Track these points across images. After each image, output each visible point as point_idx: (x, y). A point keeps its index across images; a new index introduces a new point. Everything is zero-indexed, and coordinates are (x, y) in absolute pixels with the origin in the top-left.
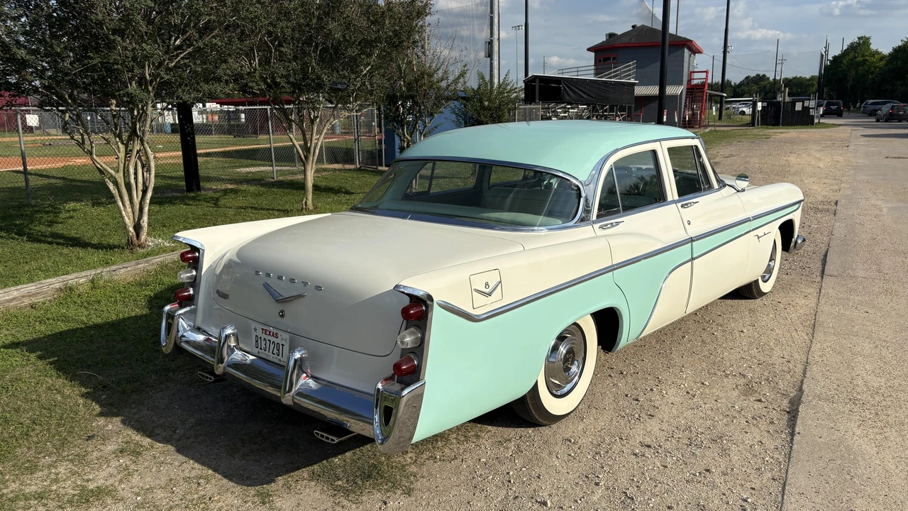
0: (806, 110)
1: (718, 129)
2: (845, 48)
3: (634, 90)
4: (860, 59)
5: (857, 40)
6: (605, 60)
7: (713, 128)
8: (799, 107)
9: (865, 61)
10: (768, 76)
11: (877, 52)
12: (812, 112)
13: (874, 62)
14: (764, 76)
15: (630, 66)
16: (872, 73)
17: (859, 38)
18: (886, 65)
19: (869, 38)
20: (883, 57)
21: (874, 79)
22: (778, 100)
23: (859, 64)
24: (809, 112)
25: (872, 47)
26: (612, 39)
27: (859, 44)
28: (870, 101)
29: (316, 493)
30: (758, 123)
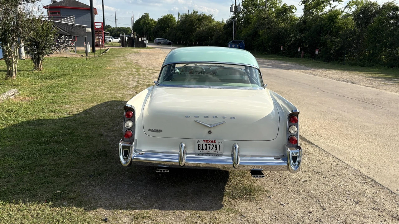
1: (113, 48)
2: (140, 17)
3: (86, 29)
4: (147, 22)
5: (144, 14)
6: (54, 13)
7: (111, 48)
8: (140, 40)
9: (149, 23)
11: (152, 20)
13: (152, 23)
15: (72, 17)
16: (152, 28)
17: (145, 14)
18: (157, 25)
19: (148, 14)
20: (155, 22)
21: (153, 30)
23: (147, 24)
24: (144, 42)
25: (150, 17)
26: (55, 3)
27: (145, 16)
28: (158, 39)
29: (244, 203)
30: (126, 46)
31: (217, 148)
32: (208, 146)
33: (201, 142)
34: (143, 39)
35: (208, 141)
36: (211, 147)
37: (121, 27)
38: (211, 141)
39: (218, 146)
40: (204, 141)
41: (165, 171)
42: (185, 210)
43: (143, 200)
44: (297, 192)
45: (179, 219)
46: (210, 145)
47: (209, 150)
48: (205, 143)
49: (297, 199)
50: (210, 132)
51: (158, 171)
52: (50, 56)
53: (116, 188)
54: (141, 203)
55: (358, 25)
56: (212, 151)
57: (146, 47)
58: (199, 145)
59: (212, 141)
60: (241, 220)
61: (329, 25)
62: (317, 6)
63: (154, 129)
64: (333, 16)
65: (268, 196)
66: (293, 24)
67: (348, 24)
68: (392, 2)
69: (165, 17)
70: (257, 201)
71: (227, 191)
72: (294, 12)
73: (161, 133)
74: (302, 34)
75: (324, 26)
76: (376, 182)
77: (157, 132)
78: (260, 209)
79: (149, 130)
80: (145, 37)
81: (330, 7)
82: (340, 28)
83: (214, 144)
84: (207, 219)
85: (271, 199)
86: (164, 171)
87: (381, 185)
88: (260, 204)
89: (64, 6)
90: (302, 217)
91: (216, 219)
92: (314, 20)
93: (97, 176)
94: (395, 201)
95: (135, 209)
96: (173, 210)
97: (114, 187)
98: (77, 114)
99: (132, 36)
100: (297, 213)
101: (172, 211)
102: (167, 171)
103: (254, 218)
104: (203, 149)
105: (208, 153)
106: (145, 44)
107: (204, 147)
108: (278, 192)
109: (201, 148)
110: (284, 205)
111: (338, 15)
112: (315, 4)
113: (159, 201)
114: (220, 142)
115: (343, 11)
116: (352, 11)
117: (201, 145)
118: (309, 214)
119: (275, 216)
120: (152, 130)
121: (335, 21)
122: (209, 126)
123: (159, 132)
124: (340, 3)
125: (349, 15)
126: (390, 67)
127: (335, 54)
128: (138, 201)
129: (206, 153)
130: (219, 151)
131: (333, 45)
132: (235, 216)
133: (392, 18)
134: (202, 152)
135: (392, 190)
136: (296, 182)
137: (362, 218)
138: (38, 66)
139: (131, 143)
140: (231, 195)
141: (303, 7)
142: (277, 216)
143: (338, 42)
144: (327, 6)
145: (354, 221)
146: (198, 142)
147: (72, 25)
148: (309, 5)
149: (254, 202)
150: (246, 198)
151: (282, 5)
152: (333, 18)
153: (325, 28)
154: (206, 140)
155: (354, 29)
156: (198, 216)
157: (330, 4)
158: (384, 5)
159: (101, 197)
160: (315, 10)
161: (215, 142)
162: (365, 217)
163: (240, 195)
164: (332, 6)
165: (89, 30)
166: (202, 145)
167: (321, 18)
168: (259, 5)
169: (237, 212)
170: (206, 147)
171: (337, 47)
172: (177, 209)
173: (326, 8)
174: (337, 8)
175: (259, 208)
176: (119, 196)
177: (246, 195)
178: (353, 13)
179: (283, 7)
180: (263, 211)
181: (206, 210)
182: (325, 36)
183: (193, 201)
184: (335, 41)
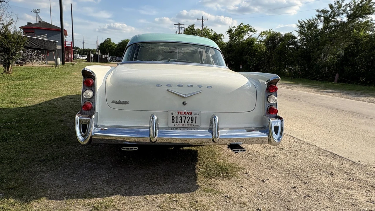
0: (106, 58)
1: (81, 62)
2: (104, 41)
3: (56, 47)
5: (107, 39)
8: (103, 57)
9: (111, 45)
10: (79, 47)
11: (113, 44)
12: (108, 59)
13: (113, 46)
14: (78, 47)
15: (44, 36)
16: (113, 49)
17: (108, 38)
18: (117, 47)
19: (110, 39)
20: (116, 45)
21: (114, 51)
22: (96, 54)
23: (109, 46)
24: (107, 59)
25: (112, 41)
26: (30, 25)
28: (118, 57)
29: (222, 182)
30: (92, 61)
31: (193, 120)
32: (183, 119)
33: (175, 115)
34: (106, 56)
35: (183, 113)
36: (187, 119)
37: (88, 49)
38: (186, 113)
39: (195, 118)
40: (179, 112)
41: (133, 149)
42: (158, 194)
43: (105, 185)
44: (272, 168)
45: (152, 205)
46: (185, 117)
47: (184, 123)
48: (180, 115)
49: (274, 175)
50: (184, 104)
51: (125, 149)
52: (23, 66)
53: (73, 173)
54: (103, 189)
55: (268, 49)
56: (188, 124)
57: (108, 62)
58: (173, 118)
59: (188, 112)
60: (226, 202)
61: (248, 48)
62: (239, 34)
63: (119, 101)
64: (251, 42)
65: (245, 173)
66: (222, 47)
67: (261, 48)
68: (291, 33)
69: (124, 41)
70: (236, 179)
71: (201, 169)
72: (222, 39)
73: (127, 105)
74: (230, 54)
75: (244, 49)
76: (336, 155)
77: (123, 104)
78: (242, 187)
79: (113, 102)
80: (108, 54)
81: (248, 35)
82: (256, 50)
83: (190, 116)
84: (187, 203)
85: (249, 176)
86: (131, 149)
87: (341, 157)
88: (240, 182)
89: (38, 27)
90: (288, 193)
91: (197, 202)
92: (237, 44)
93: (50, 161)
94: (363, 171)
95: (96, 197)
96: (144, 195)
97: (71, 171)
98: (38, 104)
99: (97, 53)
100: (282, 190)
101: (142, 197)
102: (135, 149)
103: (239, 198)
104: (177, 123)
105: (183, 126)
106: (108, 60)
107: (179, 120)
108: (253, 169)
109: (176, 121)
110: (265, 181)
111: (254, 41)
112: (238, 33)
113: (125, 185)
114: (197, 114)
115: (257, 39)
116: (263, 39)
117: (175, 117)
118: (294, 190)
119: (261, 195)
120: (117, 101)
121: (252, 46)
122: (184, 96)
123: (125, 104)
124: (254, 33)
125: (261, 42)
126: (293, 78)
127: (253, 69)
128: (100, 187)
129: (181, 126)
130: (196, 124)
131: (251, 63)
132: (217, 197)
133: (291, 44)
134: (176, 126)
135: (354, 161)
136: (266, 158)
137: (345, 190)
138: (8, 70)
139: (91, 117)
140: (206, 174)
141: (229, 35)
142: (263, 194)
143: (255, 61)
144: (245, 35)
145: (340, 193)
146: (172, 114)
147: (44, 40)
148: (233, 33)
149: (233, 180)
150: (223, 176)
151: (213, 34)
152: (251, 43)
153: (245, 51)
154: (181, 112)
155: (266, 51)
156: (175, 201)
157: (248, 34)
158: (285, 35)
159: (52, 184)
160: (238, 37)
161: (191, 113)
162: (348, 189)
163: (217, 173)
164: (250, 35)
165: (59, 47)
166: (177, 117)
167: (243, 43)
168: (196, 33)
169: (218, 192)
170: (181, 120)
171: (255, 63)
172: (148, 194)
173: (245, 36)
174: (252, 36)
175: (240, 186)
176: (76, 181)
177: (222, 173)
178: (264, 40)
179: (214, 35)
180: (246, 190)
181: (183, 193)
182: (246, 56)
183: (166, 183)
184: (253, 59)
